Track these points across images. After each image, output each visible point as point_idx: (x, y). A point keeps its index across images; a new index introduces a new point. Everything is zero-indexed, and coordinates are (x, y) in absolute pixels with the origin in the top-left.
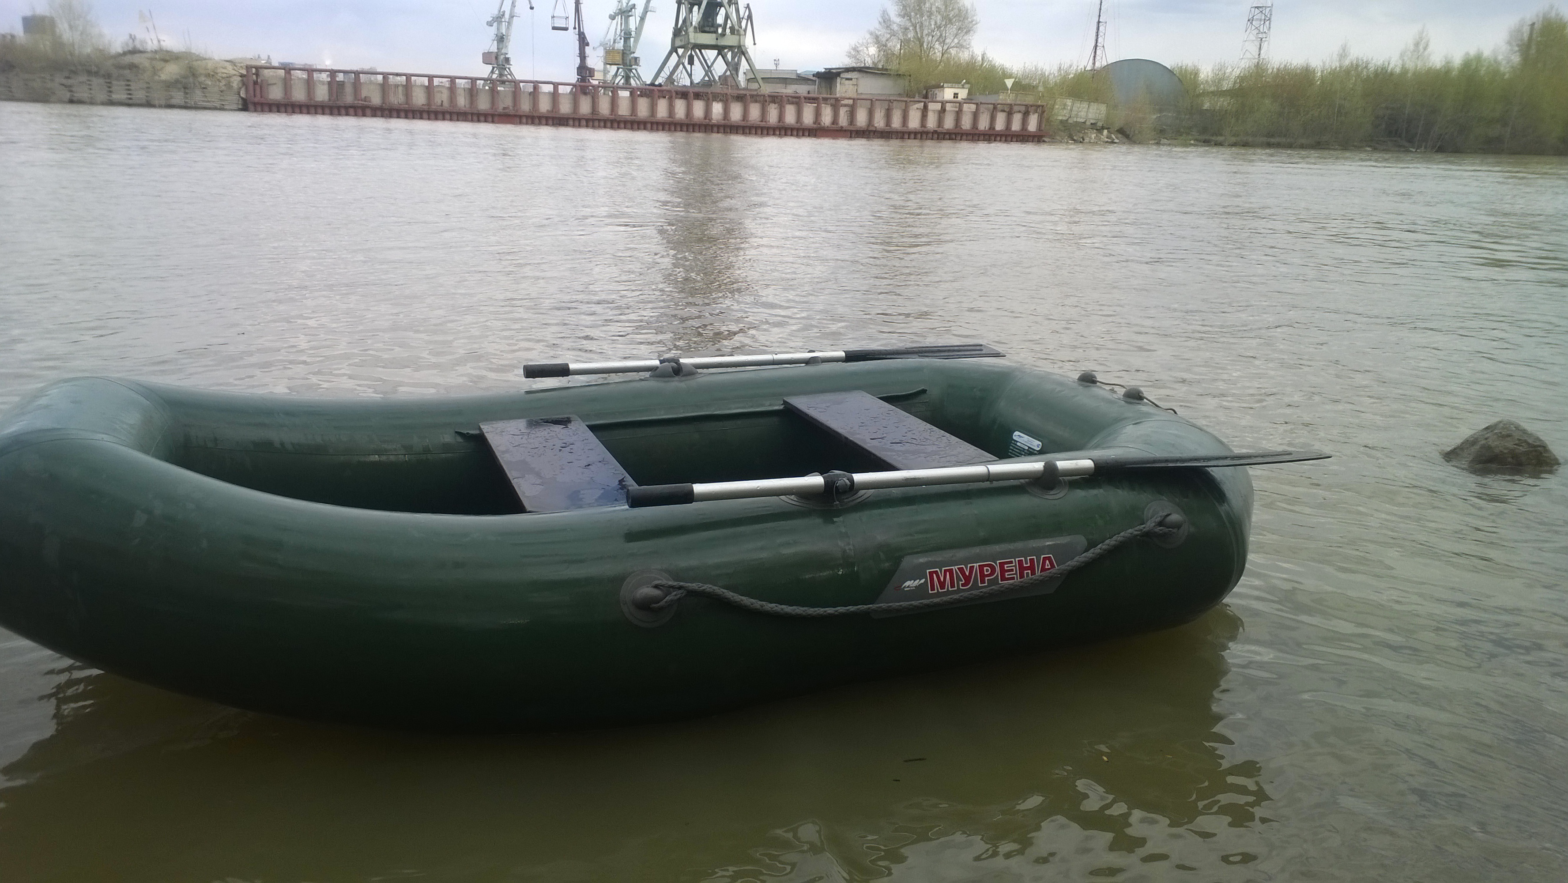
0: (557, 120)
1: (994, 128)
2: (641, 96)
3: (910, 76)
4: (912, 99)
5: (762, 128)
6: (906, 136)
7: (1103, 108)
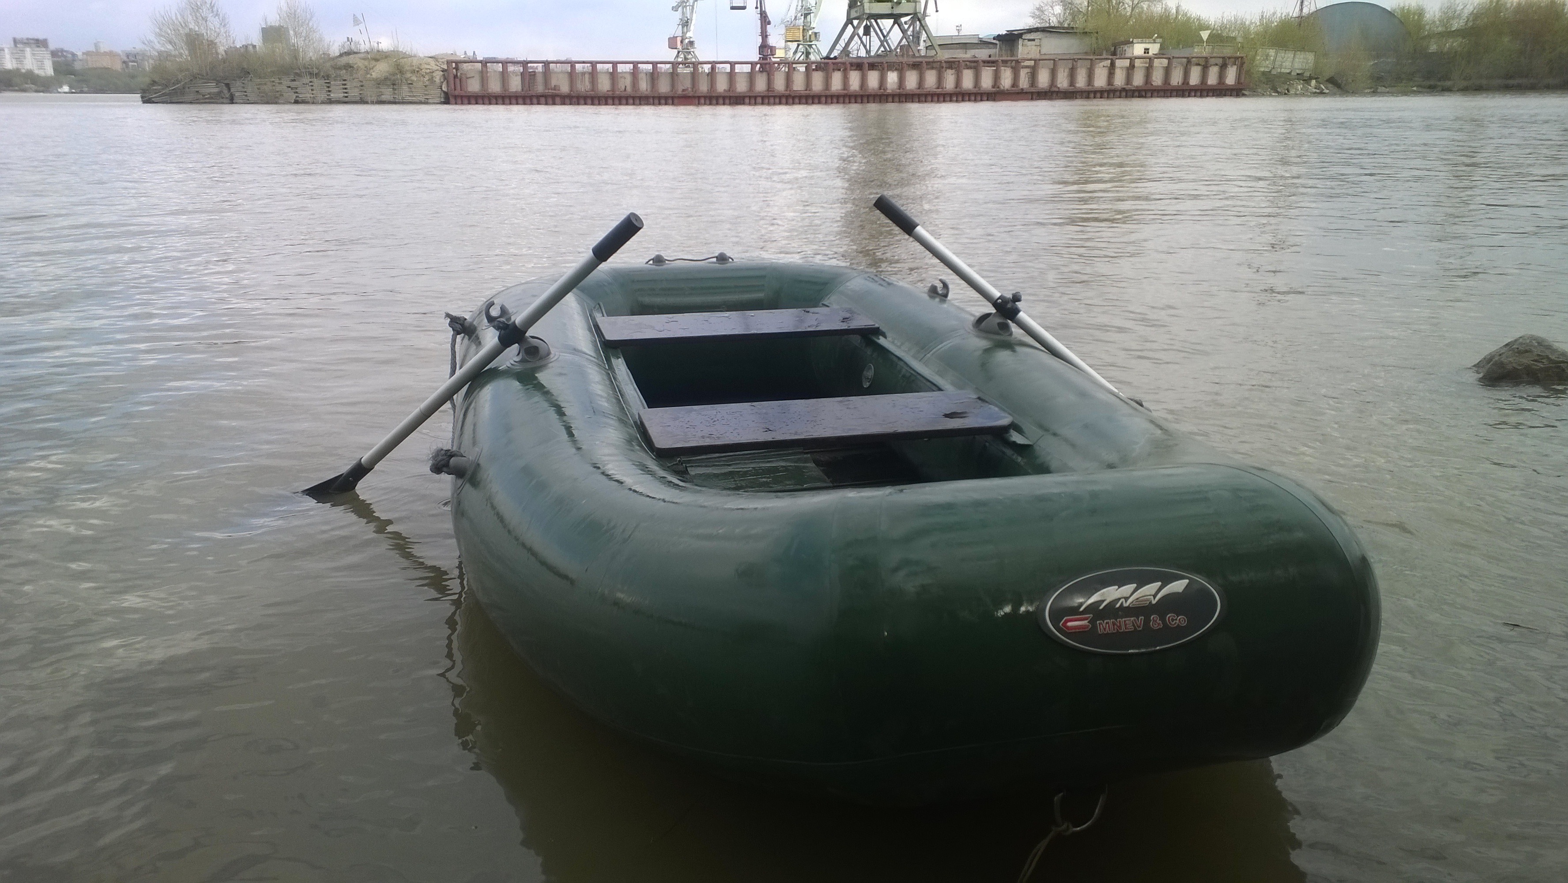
0: (735, 99)
1: (1188, 83)
2: (816, 70)
3: (1097, 33)
4: (1099, 57)
5: (938, 95)
6: (1092, 95)
7: (1311, 57)
